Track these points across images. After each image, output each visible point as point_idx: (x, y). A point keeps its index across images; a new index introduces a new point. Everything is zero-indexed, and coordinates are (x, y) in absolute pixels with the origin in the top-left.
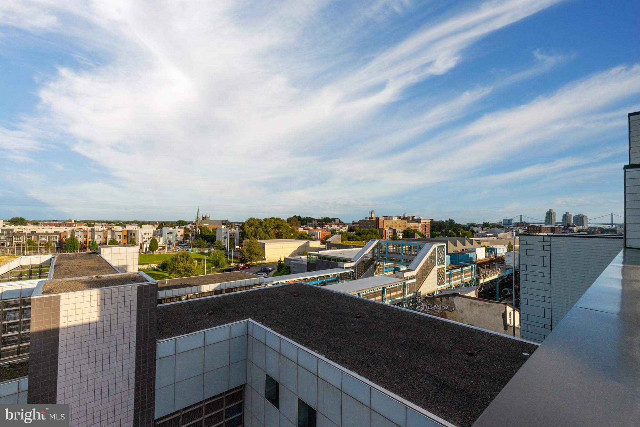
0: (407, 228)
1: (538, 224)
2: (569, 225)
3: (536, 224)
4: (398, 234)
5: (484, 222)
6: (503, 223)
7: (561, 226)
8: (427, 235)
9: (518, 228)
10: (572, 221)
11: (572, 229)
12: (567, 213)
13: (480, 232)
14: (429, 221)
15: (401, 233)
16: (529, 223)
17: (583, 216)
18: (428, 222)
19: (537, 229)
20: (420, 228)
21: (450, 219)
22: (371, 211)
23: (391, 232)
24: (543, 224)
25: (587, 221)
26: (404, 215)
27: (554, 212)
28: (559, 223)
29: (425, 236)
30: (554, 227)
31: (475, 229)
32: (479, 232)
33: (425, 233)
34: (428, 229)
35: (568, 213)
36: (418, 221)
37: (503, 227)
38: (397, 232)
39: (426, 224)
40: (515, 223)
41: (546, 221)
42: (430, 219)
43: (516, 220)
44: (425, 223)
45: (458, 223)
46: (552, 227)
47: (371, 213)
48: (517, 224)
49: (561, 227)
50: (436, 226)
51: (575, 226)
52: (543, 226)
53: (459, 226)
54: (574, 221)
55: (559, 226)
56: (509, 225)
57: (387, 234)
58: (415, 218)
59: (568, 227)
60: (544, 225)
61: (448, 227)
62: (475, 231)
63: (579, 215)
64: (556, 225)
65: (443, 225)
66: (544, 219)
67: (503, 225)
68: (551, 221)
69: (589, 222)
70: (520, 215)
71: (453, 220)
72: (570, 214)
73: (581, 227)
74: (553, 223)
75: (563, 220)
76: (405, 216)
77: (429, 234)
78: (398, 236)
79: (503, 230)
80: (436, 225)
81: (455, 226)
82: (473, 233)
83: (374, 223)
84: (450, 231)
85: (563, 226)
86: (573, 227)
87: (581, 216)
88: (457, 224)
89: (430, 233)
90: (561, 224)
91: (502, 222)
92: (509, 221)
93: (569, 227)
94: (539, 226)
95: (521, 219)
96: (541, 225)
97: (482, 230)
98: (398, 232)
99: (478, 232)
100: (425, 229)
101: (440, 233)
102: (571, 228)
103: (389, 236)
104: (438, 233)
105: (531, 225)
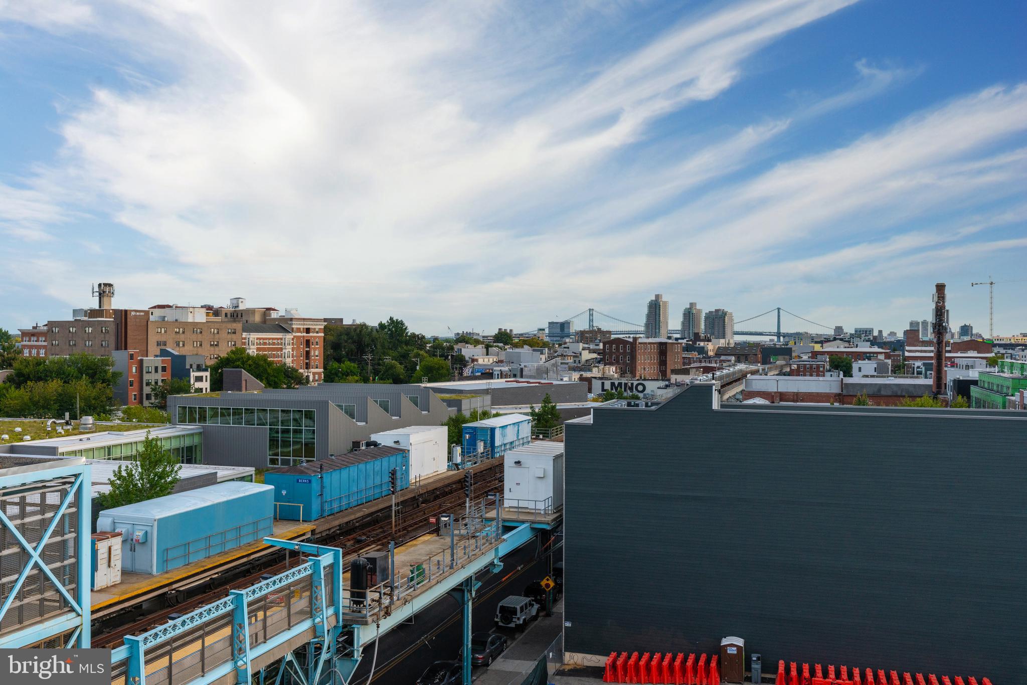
0: (232, 352)
1: (627, 336)
2: (697, 337)
3: (624, 336)
4: (194, 374)
5: (500, 329)
6: (547, 331)
7: (680, 341)
8: (314, 374)
9: (581, 345)
10: (703, 326)
11: (703, 348)
12: (691, 304)
13: (481, 361)
14: (321, 326)
15: (206, 370)
16: (609, 333)
17: (724, 314)
18: (317, 327)
19: (625, 347)
20: (288, 349)
21: (391, 319)
22: (100, 285)
23: (164, 369)
24: (642, 336)
25: (732, 326)
26: (235, 301)
27: (665, 303)
28: (676, 332)
29: (308, 377)
30: (666, 343)
31: (468, 351)
32: (477, 360)
33: (308, 366)
34: (317, 352)
35: (696, 304)
36: (282, 325)
37: (545, 345)
38: (188, 367)
39: (311, 334)
40: (577, 333)
41: (647, 325)
42: (325, 320)
43: (580, 325)
44: (308, 331)
45: (417, 333)
46: (661, 344)
47: (101, 295)
48: (583, 336)
49: (681, 344)
50: (346, 342)
51: (709, 340)
52: (640, 341)
53: (418, 341)
54: (705, 325)
55: (677, 339)
56: (563, 337)
57: (146, 377)
58: (274, 315)
59: (694, 342)
60: (643, 339)
61: (383, 346)
62: (467, 359)
63: (717, 311)
64: (669, 338)
65: (367, 340)
66: (643, 320)
67: (546, 339)
68: (657, 327)
69: (737, 328)
70: (590, 310)
71: (402, 323)
72: (698, 307)
73: (722, 343)
74: (663, 331)
75: (683, 323)
76: (238, 306)
77: (322, 370)
78: (192, 381)
79: (542, 353)
80: (345, 337)
81: (407, 343)
82: (461, 362)
83: (107, 332)
84: (388, 360)
85: (685, 341)
86: (706, 343)
87: (720, 313)
88: (414, 335)
89: (325, 368)
90: (678, 336)
91: (544, 330)
92: (564, 326)
93: (698, 343)
94: (631, 340)
95: (591, 321)
96: (638, 336)
97: (487, 354)
98: (195, 367)
99: (473, 360)
100: (308, 353)
101: (353, 365)
102: (702, 344)
103: (156, 383)
104: (347, 365)
105: (613, 337)
